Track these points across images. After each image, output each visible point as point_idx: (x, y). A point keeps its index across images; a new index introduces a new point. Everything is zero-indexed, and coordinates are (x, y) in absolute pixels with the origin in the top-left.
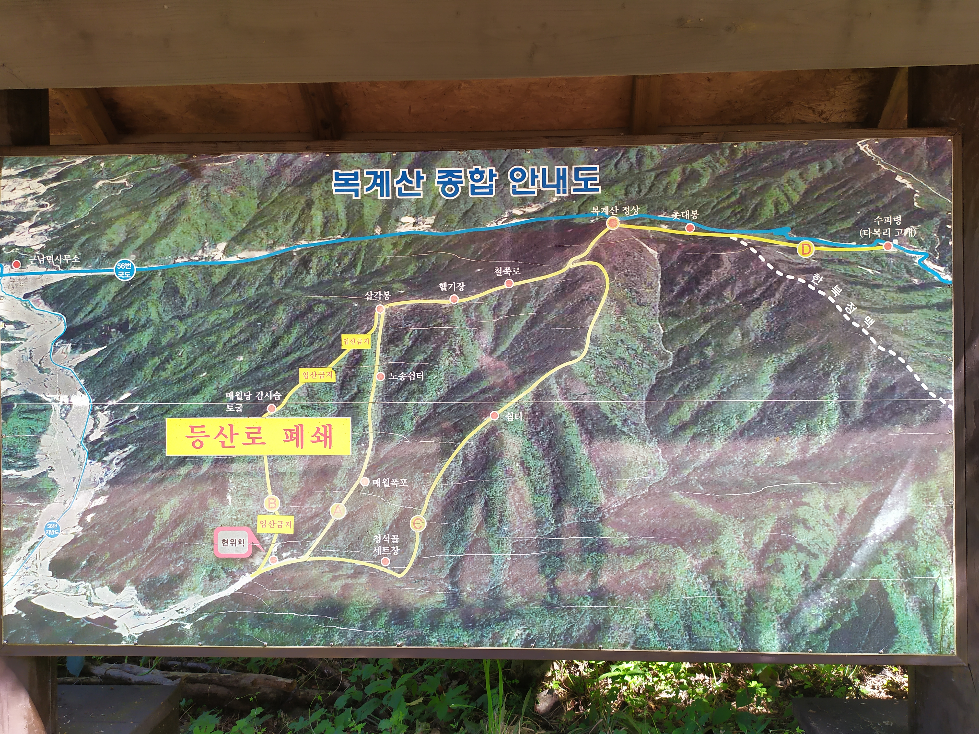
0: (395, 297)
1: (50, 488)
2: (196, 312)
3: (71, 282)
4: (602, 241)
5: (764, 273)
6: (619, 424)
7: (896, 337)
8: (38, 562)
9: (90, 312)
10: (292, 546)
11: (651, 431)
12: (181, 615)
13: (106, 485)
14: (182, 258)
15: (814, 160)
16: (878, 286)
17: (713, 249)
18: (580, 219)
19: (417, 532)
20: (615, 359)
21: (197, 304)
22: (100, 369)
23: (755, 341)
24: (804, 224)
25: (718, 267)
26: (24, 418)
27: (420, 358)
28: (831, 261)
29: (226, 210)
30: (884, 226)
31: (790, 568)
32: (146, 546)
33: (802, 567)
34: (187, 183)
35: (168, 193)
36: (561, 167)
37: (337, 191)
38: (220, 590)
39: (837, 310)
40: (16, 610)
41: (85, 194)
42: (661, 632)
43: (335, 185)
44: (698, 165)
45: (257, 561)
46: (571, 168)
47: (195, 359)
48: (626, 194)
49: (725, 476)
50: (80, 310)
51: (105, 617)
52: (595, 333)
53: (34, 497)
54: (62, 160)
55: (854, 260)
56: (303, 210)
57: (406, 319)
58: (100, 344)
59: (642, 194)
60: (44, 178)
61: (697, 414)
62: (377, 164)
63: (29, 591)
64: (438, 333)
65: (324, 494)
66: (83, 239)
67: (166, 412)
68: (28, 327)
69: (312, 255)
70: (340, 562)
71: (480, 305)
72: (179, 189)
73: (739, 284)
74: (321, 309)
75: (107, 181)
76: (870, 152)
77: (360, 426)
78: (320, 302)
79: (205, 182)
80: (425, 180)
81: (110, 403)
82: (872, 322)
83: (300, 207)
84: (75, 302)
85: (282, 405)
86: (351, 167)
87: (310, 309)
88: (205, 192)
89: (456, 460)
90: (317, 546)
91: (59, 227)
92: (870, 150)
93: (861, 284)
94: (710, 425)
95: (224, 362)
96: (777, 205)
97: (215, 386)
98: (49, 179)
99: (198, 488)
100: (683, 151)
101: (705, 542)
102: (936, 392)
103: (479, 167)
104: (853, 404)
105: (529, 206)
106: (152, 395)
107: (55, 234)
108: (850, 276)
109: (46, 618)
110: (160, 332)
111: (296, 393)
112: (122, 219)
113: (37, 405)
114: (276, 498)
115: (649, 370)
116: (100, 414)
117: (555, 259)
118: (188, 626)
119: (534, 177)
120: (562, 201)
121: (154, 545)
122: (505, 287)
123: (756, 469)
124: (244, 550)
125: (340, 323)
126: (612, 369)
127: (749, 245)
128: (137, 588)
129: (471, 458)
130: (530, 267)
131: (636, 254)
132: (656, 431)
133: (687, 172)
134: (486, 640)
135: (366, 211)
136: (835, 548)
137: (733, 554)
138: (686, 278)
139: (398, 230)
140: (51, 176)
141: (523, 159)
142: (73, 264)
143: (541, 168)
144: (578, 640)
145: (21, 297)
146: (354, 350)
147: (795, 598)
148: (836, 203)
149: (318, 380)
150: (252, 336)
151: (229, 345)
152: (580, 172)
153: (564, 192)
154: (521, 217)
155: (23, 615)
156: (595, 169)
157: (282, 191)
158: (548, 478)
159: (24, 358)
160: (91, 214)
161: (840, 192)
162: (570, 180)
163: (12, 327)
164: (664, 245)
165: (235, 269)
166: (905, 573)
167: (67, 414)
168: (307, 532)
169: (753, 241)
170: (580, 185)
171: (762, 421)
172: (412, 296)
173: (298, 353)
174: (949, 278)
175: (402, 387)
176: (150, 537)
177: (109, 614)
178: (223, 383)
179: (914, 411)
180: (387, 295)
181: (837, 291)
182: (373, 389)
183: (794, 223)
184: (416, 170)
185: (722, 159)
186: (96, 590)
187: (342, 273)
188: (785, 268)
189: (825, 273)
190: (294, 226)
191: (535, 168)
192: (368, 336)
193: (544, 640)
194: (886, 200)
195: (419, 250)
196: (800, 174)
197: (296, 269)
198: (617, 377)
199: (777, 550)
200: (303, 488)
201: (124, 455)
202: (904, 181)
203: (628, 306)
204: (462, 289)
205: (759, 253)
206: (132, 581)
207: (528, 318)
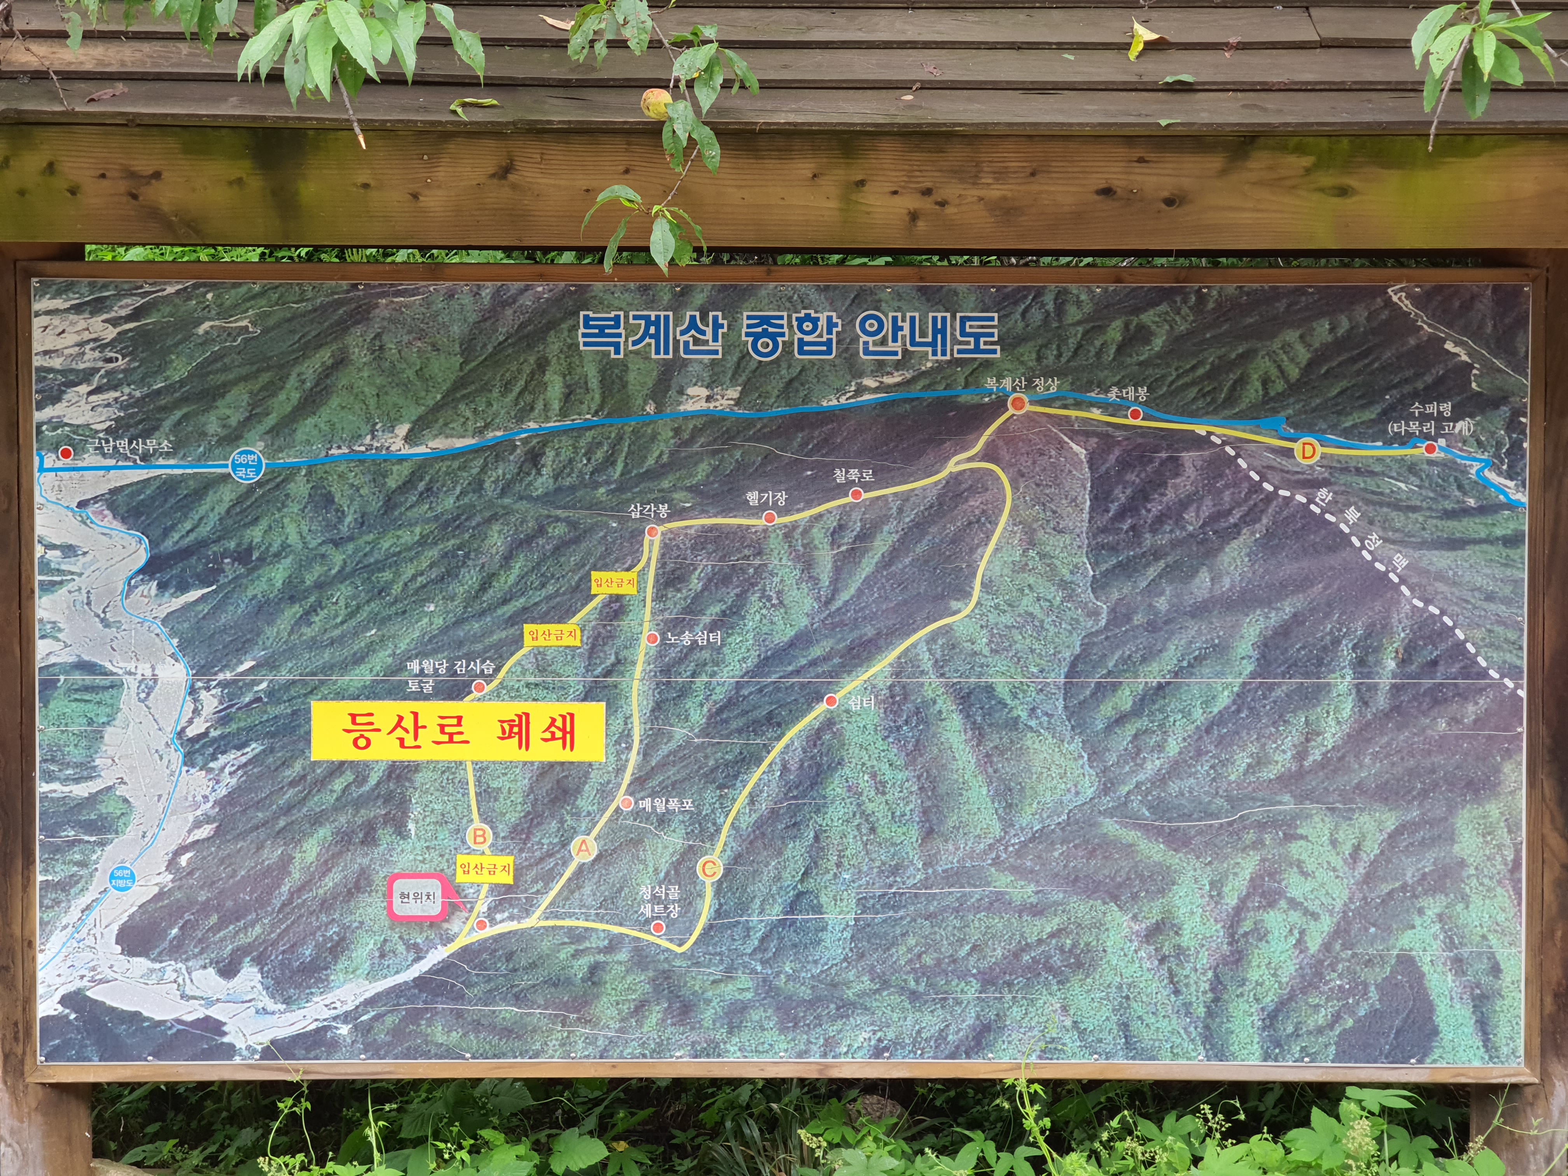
0: (677, 513)
1: (119, 813)
2: (361, 534)
3: (158, 483)
4: (1000, 429)
5: (1245, 485)
6: (1024, 715)
7: (1441, 586)
8: (97, 931)
9: (188, 532)
10: (511, 903)
11: (1072, 726)
12: (334, 1013)
13: (213, 807)
14: (339, 447)
15: (1322, 314)
16: (1414, 509)
17: (1170, 447)
18: (967, 397)
19: (708, 882)
20: (1020, 615)
21: (362, 522)
22: (205, 623)
23: (1230, 590)
24: (1306, 412)
25: (1177, 475)
26: (76, 700)
27: (715, 609)
28: (1345, 470)
29: (410, 373)
30: (1424, 418)
31: (1277, 934)
32: (277, 903)
33: (1296, 932)
34: (348, 328)
35: (318, 344)
36: (939, 315)
37: (586, 344)
38: (397, 972)
39: (1351, 544)
40: (60, 1008)
41: (180, 342)
42: (1082, 1033)
43: (584, 335)
44: (1148, 317)
45: (454, 926)
46: (954, 317)
47: (358, 607)
48: (1039, 359)
49: (1183, 795)
50: (173, 527)
51: (207, 1018)
52: (989, 573)
53: (91, 827)
54: (141, 287)
55: (1378, 468)
56: (532, 374)
57: (693, 548)
58: (205, 582)
59: (1063, 360)
60: (113, 314)
61: (1142, 700)
62: (651, 304)
63: (82, 977)
64: (743, 571)
65: (562, 821)
66: (178, 414)
67: (311, 692)
68: (85, 553)
69: (545, 444)
70: (587, 929)
71: (811, 527)
72: (335, 338)
73: (1208, 501)
74: (559, 530)
75: (217, 323)
76: (1407, 305)
77: (620, 715)
78: (558, 519)
79: (376, 327)
80: (725, 330)
81: (221, 677)
82: (1405, 563)
83: (527, 369)
84: (165, 514)
85: (496, 682)
86: (610, 307)
87: (541, 530)
88: (377, 343)
89: (770, 770)
90: (551, 904)
91: (138, 394)
92: (1407, 302)
93: (1389, 505)
94: (1161, 716)
95: (404, 612)
96: (1266, 382)
97: (389, 651)
98: (121, 318)
99: (363, 811)
100: (1126, 296)
101: (1152, 896)
102: (1499, 670)
103: (812, 312)
104: (1374, 688)
105: (888, 373)
106: (290, 665)
107: (131, 406)
108: (1373, 492)
109: (111, 1021)
110: (303, 565)
111: (519, 663)
112: (242, 384)
113: (99, 680)
114: (486, 827)
115: (1071, 633)
116: (203, 694)
117: (929, 458)
118: (344, 1030)
119: (896, 328)
120: (940, 367)
121: (290, 901)
122: (850, 499)
123: (1229, 784)
124: (435, 909)
125: (589, 553)
126: (1014, 631)
127: (1224, 443)
128: (261, 971)
129: (794, 766)
130: (890, 470)
131: (1053, 453)
132: (1079, 725)
133: (1132, 327)
134: (814, 1048)
135: (631, 377)
136: (1345, 905)
137: (1192, 913)
138: (1129, 491)
139: (682, 408)
140: (123, 313)
141: (880, 301)
142: (161, 454)
143: (908, 315)
144: (957, 1047)
145: (74, 505)
146: (611, 596)
147: (1284, 980)
148: (1353, 382)
149: (553, 642)
150: (449, 573)
151: (413, 586)
152: (968, 324)
153: (944, 353)
154: (876, 390)
155: (73, 1016)
156: (992, 319)
157: (500, 344)
158: (913, 798)
159: (78, 604)
160: (191, 375)
161: (1359, 365)
162: (952, 334)
163: (58, 553)
164: (1096, 440)
165: (423, 465)
166: (1450, 944)
167: (148, 694)
168: (535, 881)
169: (1229, 437)
170: (968, 343)
171: (1239, 711)
172: (704, 513)
173: (522, 600)
174: (1523, 498)
175: (686, 655)
176: (285, 889)
177: (215, 1012)
178: (403, 646)
179: (1466, 699)
180: (664, 509)
181: (1352, 515)
182: (641, 659)
183: (1290, 411)
184: (711, 314)
185: (1185, 310)
186: (194, 974)
187: (592, 473)
188: (1277, 478)
189: (1336, 488)
190: (517, 399)
191: (899, 315)
192: (633, 575)
193: (903, 1048)
194: (1429, 379)
195: (715, 440)
196: (1301, 337)
197: (520, 467)
198: (1022, 641)
199: (1259, 908)
200: (529, 813)
201: (244, 759)
202: (1457, 350)
203: (1040, 534)
204: (782, 503)
205: (1238, 455)
206: (252, 960)
207: (885, 549)
